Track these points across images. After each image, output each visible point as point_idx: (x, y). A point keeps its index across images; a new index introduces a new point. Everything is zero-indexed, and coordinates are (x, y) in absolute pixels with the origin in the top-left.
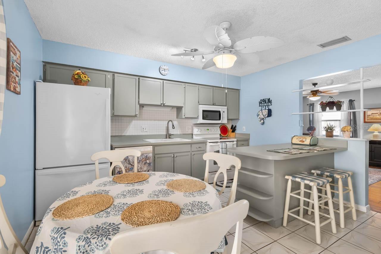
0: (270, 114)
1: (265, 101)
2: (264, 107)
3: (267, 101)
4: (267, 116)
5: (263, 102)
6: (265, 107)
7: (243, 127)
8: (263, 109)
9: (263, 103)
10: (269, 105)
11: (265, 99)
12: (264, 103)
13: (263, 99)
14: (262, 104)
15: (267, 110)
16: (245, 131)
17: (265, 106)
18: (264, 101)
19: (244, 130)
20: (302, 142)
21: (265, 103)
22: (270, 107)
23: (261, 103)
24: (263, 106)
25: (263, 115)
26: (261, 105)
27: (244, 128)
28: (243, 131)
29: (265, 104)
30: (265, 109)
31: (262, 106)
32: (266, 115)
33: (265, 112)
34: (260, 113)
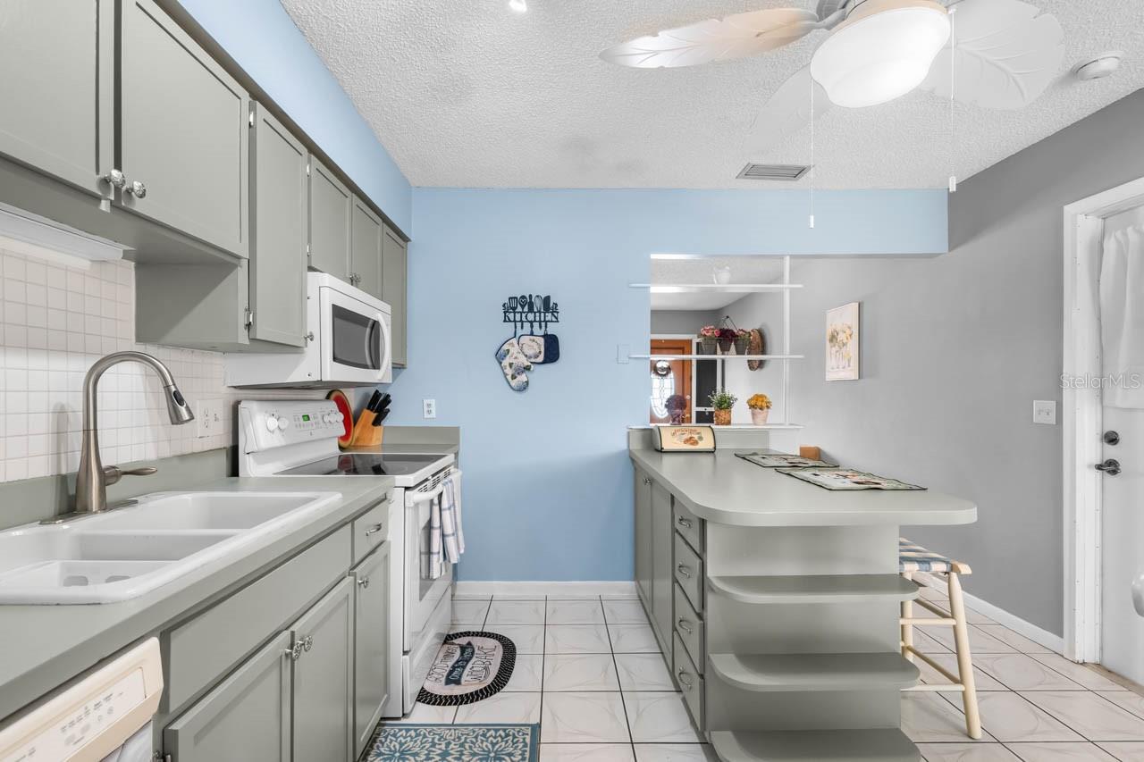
0: (552, 350)
1: (531, 305)
2: (527, 325)
3: (538, 304)
4: (541, 358)
5: (523, 307)
6: (532, 327)
7: (426, 402)
8: (519, 332)
9: (519, 309)
10: (546, 322)
11: (530, 296)
12: (526, 309)
13: (523, 297)
14: (518, 316)
15: (542, 341)
16: (433, 415)
17: (531, 322)
18: (526, 302)
19: (429, 412)
20: (692, 444)
21: (531, 310)
22: (552, 329)
23: (514, 309)
24: (521, 321)
25: (526, 356)
26: (511, 316)
27: (429, 405)
28: (426, 416)
29: (531, 317)
30: (532, 334)
31: (515, 321)
32: (536, 357)
33: (530, 343)
34: (512, 345)
